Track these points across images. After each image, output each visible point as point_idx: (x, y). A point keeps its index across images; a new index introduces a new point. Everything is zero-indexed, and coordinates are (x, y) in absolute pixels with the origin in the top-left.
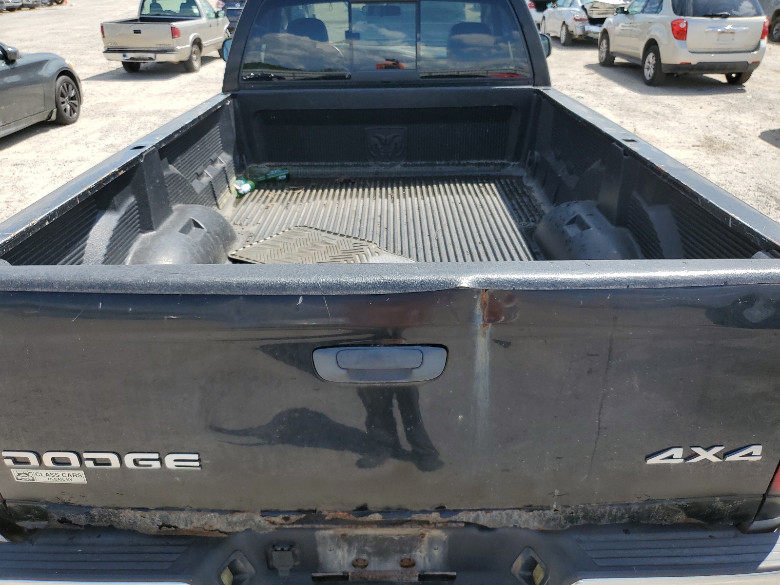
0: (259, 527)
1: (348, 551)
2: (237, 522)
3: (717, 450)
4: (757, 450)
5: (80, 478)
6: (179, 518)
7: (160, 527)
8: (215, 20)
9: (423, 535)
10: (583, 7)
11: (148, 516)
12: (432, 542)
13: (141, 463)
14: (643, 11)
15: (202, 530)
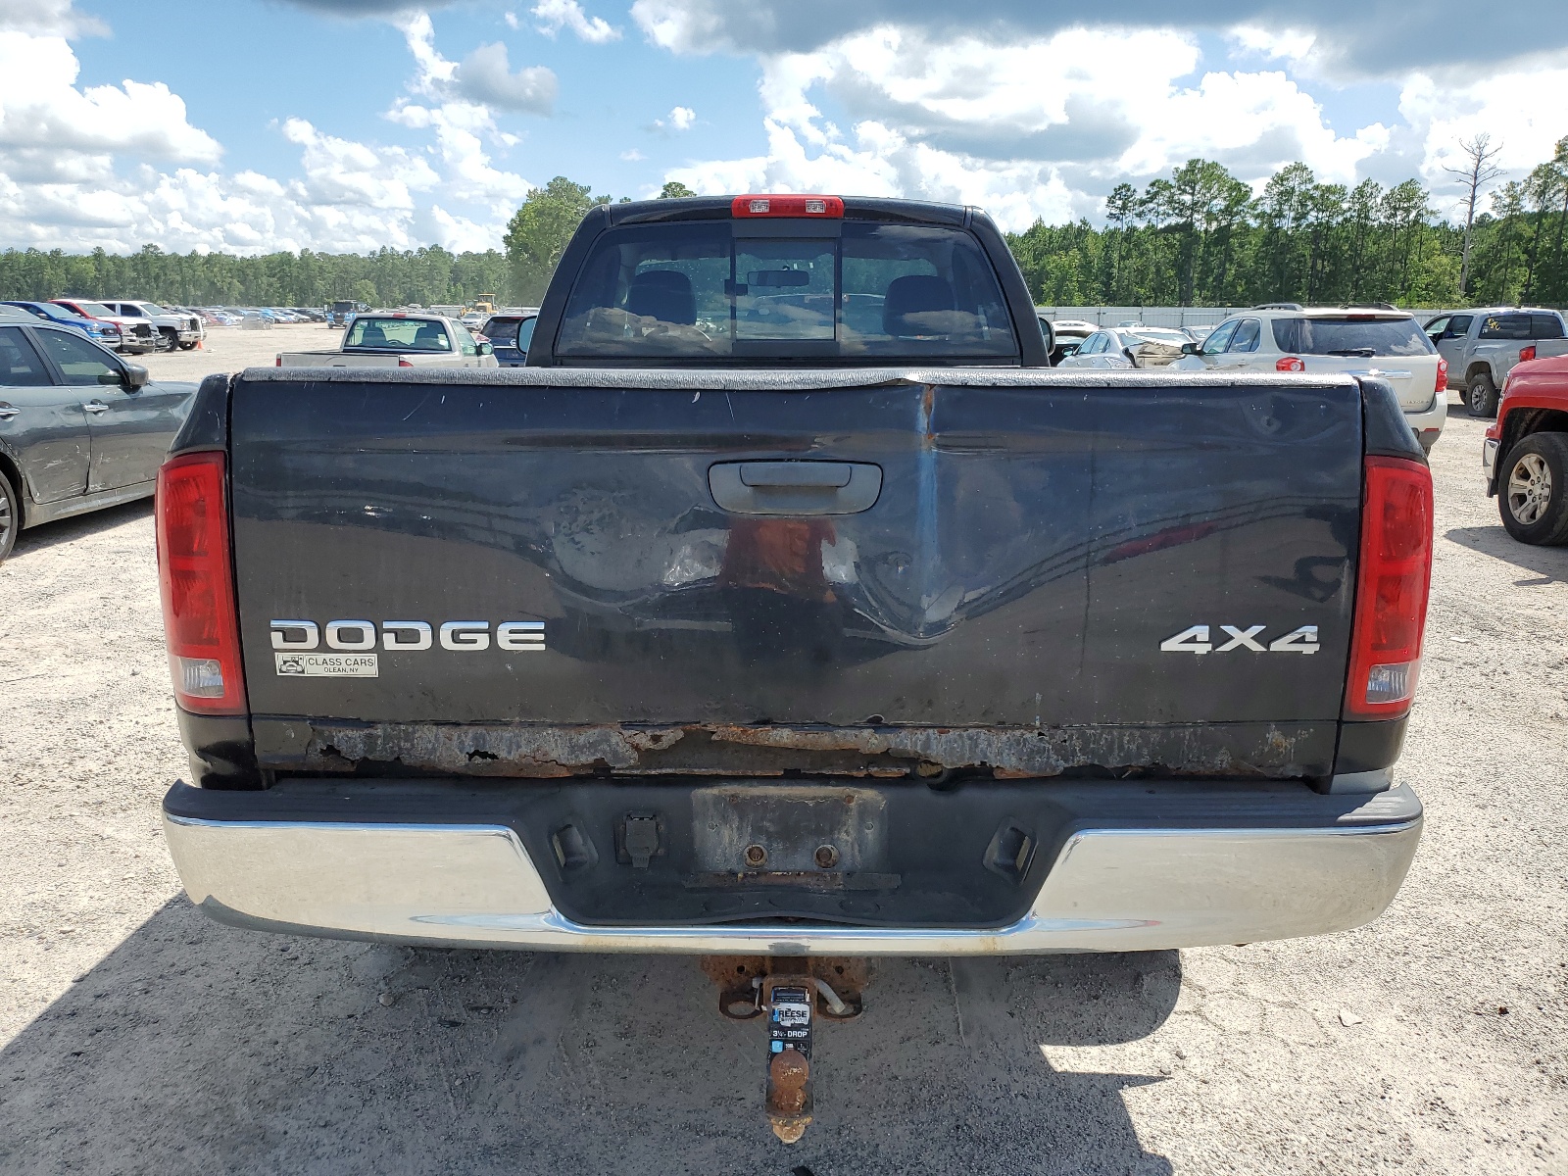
0: (615, 753)
1: (738, 828)
2: (584, 746)
3: (1256, 629)
4: (1310, 631)
5: (369, 669)
6: (502, 738)
7: (471, 756)
8: (476, 358)
9: (850, 798)
10: (1126, 352)
11: (455, 737)
12: (864, 811)
13: (462, 636)
14: (1226, 351)
15: (531, 761)
